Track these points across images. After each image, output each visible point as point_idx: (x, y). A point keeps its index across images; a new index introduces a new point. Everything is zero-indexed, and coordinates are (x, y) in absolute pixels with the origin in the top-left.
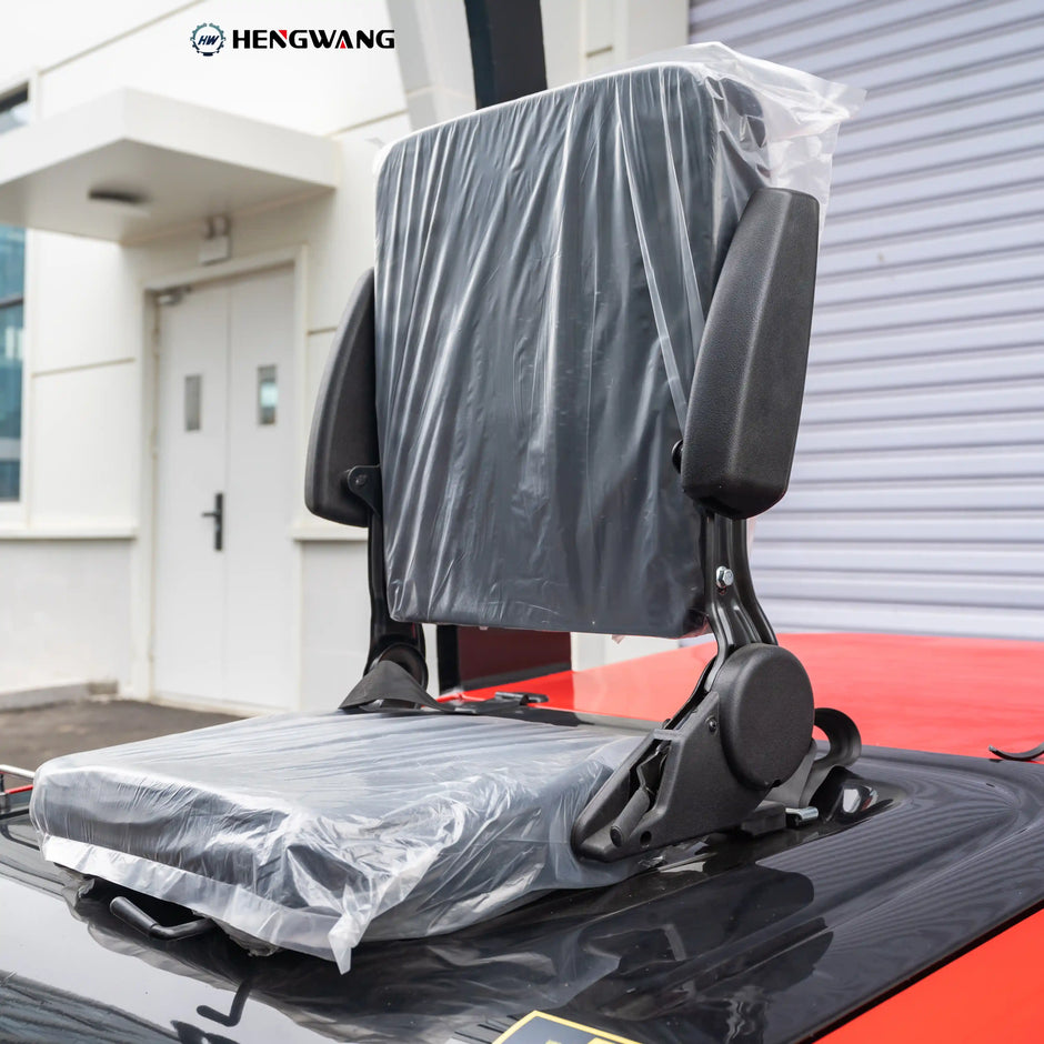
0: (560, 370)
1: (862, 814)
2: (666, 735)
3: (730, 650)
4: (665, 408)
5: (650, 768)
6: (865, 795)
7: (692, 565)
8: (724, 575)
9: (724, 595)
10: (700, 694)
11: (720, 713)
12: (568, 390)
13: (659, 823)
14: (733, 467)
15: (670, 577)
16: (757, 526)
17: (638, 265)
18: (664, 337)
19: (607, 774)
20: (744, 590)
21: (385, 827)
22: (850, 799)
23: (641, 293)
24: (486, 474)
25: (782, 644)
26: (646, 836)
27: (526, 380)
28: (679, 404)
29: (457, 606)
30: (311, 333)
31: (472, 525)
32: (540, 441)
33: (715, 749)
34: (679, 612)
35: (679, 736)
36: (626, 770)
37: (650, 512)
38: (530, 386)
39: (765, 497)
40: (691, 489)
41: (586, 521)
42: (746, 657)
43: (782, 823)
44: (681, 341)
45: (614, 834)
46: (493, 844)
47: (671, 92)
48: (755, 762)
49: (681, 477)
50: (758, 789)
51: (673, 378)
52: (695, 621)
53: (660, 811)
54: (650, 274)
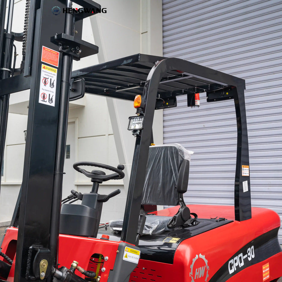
0: (162, 177)
1: (196, 225)
2: (176, 216)
3: (182, 207)
4: (174, 182)
5: (174, 219)
6: (196, 223)
7: (178, 198)
8: (181, 199)
9: (181, 201)
10: (179, 212)
11: (181, 213)
12: (163, 179)
13: (175, 224)
14: (182, 189)
15: (175, 199)
16: (184, 195)
17: (171, 167)
18: (174, 174)
19: (170, 220)
20: (183, 201)
21: (152, 223)
22: (194, 223)
23: (171, 170)
24: (153, 188)
25: (187, 206)
26: (174, 225)
27: (158, 178)
28: (176, 182)
29: (150, 203)
30: (79, 138)
31: (152, 193)
32: (160, 184)
33: (180, 217)
34: (176, 203)
35: (177, 216)
36: (172, 219)
37: (173, 193)
38: (159, 179)
39: (185, 191)
40: (178, 191)
41: (166, 193)
42: (183, 208)
43: (188, 226)
44: (176, 175)
45: (172, 225)
46: (161, 225)
47: (174, 149)
48: (184, 218)
49: (176, 190)
50: (185, 221)
51: (175, 179)
52: (178, 204)
53: (175, 223)
54: (172, 168)
